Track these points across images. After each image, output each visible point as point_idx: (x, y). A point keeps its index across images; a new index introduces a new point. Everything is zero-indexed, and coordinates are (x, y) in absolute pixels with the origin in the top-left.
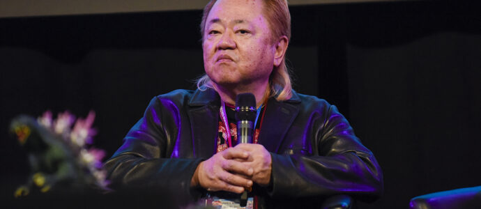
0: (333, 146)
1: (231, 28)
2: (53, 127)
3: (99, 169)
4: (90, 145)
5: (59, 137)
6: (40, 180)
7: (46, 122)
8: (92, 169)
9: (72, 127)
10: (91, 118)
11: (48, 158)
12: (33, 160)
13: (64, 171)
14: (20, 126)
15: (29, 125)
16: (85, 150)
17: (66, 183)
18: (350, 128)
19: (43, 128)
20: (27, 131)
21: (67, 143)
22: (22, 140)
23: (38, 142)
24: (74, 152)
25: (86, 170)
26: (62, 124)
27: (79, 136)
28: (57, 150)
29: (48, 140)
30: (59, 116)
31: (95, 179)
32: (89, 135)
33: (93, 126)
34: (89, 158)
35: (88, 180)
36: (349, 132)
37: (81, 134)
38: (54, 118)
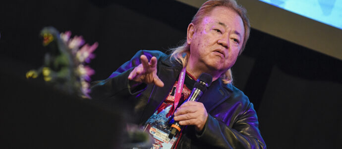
0: (243, 129)
1: (229, 34)
2: (68, 43)
3: (86, 81)
4: (86, 64)
5: (70, 51)
6: (46, 72)
7: (65, 37)
8: (82, 79)
9: (80, 48)
10: (94, 47)
11: (57, 61)
12: (47, 58)
13: (64, 73)
14: (48, 33)
15: (54, 35)
16: (82, 66)
17: (62, 81)
18: (257, 123)
19: (62, 41)
20: (51, 38)
21: (73, 56)
22: (46, 43)
23: (55, 48)
24: (75, 64)
25: (78, 78)
26: (75, 43)
27: (82, 55)
28: (65, 58)
29: (62, 49)
30: (75, 38)
31: (81, 85)
32: (89, 57)
33: (94, 52)
34: (83, 71)
35: (77, 84)
36: (256, 125)
37: (85, 54)
38: (72, 37)
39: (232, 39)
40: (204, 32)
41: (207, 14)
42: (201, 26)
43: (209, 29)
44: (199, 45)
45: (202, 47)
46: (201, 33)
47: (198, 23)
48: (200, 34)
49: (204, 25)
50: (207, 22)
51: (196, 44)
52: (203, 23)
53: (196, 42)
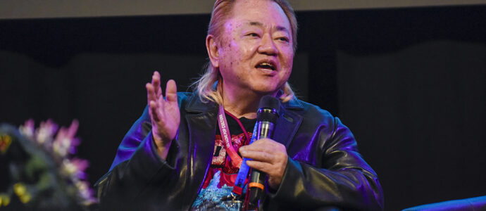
0: (338, 160)
1: (271, 34)
2: (35, 136)
3: (82, 180)
4: (72, 156)
5: (41, 147)
6: (20, 190)
7: (27, 131)
8: (75, 180)
9: (54, 136)
10: (74, 127)
11: (29, 168)
12: (14, 169)
13: (46, 182)
15: (11, 135)
16: (68, 160)
17: (47, 193)
18: (355, 143)
19: (25, 137)
20: (8, 140)
21: (49, 153)
22: (3, 149)
23: (19, 152)
24: (56, 162)
25: (68, 181)
26: (44, 134)
27: (62, 146)
28: (39, 160)
29: (29, 149)
30: (42, 125)
31: (76, 189)
32: (72, 145)
33: (76, 136)
34: (71, 168)
35: (70, 190)
36: (353, 148)
37: (64, 143)
38: (36, 127)
39: (277, 39)
40: (233, 44)
41: (228, 16)
42: (224, 36)
43: (239, 37)
44: (231, 63)
45: (238, 63)
46: (230, 46)
47: (219, 32)
48: (228, 48)
49: (230, 34)
50: (231, 27)
51: (228, 65)
52: (227, 31)
53: (227, 61)
